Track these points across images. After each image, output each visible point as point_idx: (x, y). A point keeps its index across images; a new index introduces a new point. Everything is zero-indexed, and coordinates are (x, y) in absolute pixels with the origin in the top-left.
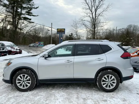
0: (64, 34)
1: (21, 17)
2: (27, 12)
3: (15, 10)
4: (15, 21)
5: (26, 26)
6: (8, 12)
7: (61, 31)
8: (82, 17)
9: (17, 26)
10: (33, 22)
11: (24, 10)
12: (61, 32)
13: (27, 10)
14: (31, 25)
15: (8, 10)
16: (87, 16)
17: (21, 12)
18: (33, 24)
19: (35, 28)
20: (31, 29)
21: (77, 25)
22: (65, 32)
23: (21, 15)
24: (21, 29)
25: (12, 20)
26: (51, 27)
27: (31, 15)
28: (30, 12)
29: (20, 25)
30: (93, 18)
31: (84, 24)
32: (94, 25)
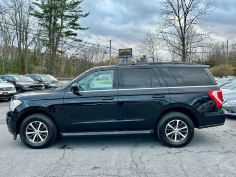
0: (131, 57)
1: (62, 31)
2: (71, 24)
3: (52, 22)
4: (54, 40)
5: (71, 46)
6: (42, 25)
7: (125, 52)
8: (162, 26)
9: (57, 47)
10: (80, 39)
11: (66, 20)
12: (125, 55)
13: (71, 21)
15: (41, 22)
17: (62, 24)
19: (83, 49)
20: (79, 51)
21: (153, 40)
22: (131, 55)
23: (61, 29)
24: (62, 52)
25: (48, 39)
26: (109, 47)
27: (77, 29)
28: (75, 22)
29: (60, 45)
30: (181, 27)
31: (166, 39)
32: (183, 39)
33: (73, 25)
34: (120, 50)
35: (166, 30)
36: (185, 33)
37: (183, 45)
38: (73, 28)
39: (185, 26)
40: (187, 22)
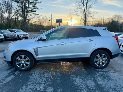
0: (62, 23)
1: (29, 10)
2: (33, 6)
3: (24, 5)
4: (24, 14)
5: (33, 17)
6: (19, 6)
8: (76, 9)
9: (26, 17)
10: (38, 14)
11: (30, 4)
13: (33, 5)
14: (36, 16)
15: (18, 5)
16: (79, 8)
17: (28, 6)
18: (38, 15)
19: (39, 18)
20: (37, 19)
21: (72, 15)
22: (62, 22)
24: (29, 20)
25: (22, 13)
26: (51, 18)
27: (36, 9)
28: (35, 6)
29: (28, 17)
30: (84, 9)
31: (77, 15)
32: (85, 15)
33: (34, 7)
34: (56, 19)
35: (77, 11)
36: (86, 12)
37: (85, 18)
38: (34, 8)
39: (86, 9)
40: (87, 7)
